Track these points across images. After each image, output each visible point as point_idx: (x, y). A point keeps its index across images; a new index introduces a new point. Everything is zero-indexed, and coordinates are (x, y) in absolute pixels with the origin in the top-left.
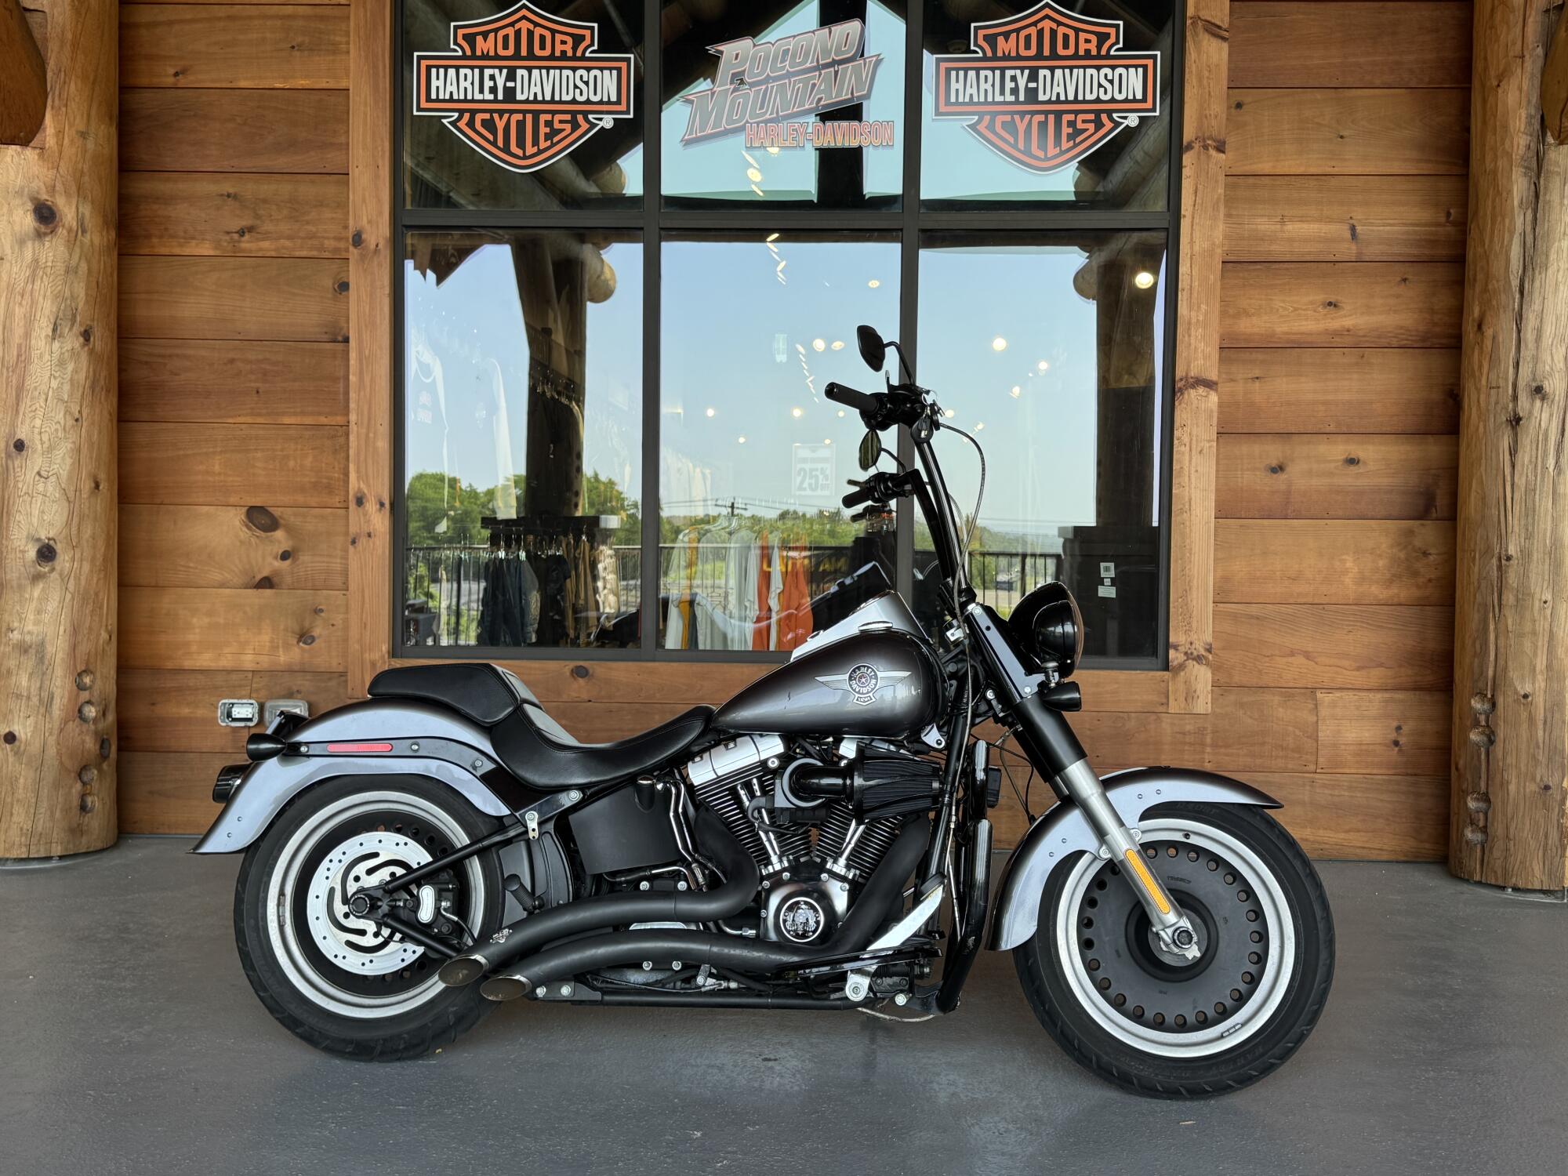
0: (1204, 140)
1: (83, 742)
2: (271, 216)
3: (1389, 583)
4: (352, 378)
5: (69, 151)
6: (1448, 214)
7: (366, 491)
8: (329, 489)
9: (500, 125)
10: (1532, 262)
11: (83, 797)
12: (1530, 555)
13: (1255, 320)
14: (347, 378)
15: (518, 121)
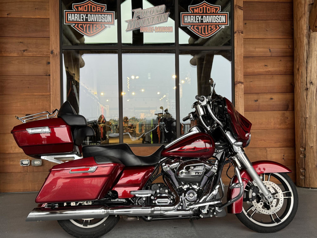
0: (239, 31)
2: (31, 47)
3: (280, 124)
4: (51, 84)
6: (289, 46)
9: (85, 27)
10: (309, 56)
12: (311, 117)
13: (250, 69)
15: (89, 26)
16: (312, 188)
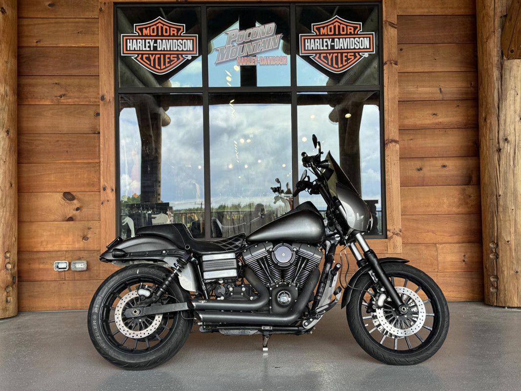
0: (390, 61)
1: (7, 277)
2: (71, 90)
3: (459, 207)
4: (101, 146)
5: (2, 68)
6: (471, 84)
7: (107, 185)
8: (93, 185)
9: (152, 59)
10: (501, 98)
11: (7, 297)
12: (507, 194)
13: (410, 120)
14: (99, 146)
15: (158, 57)
16: (509, 307)
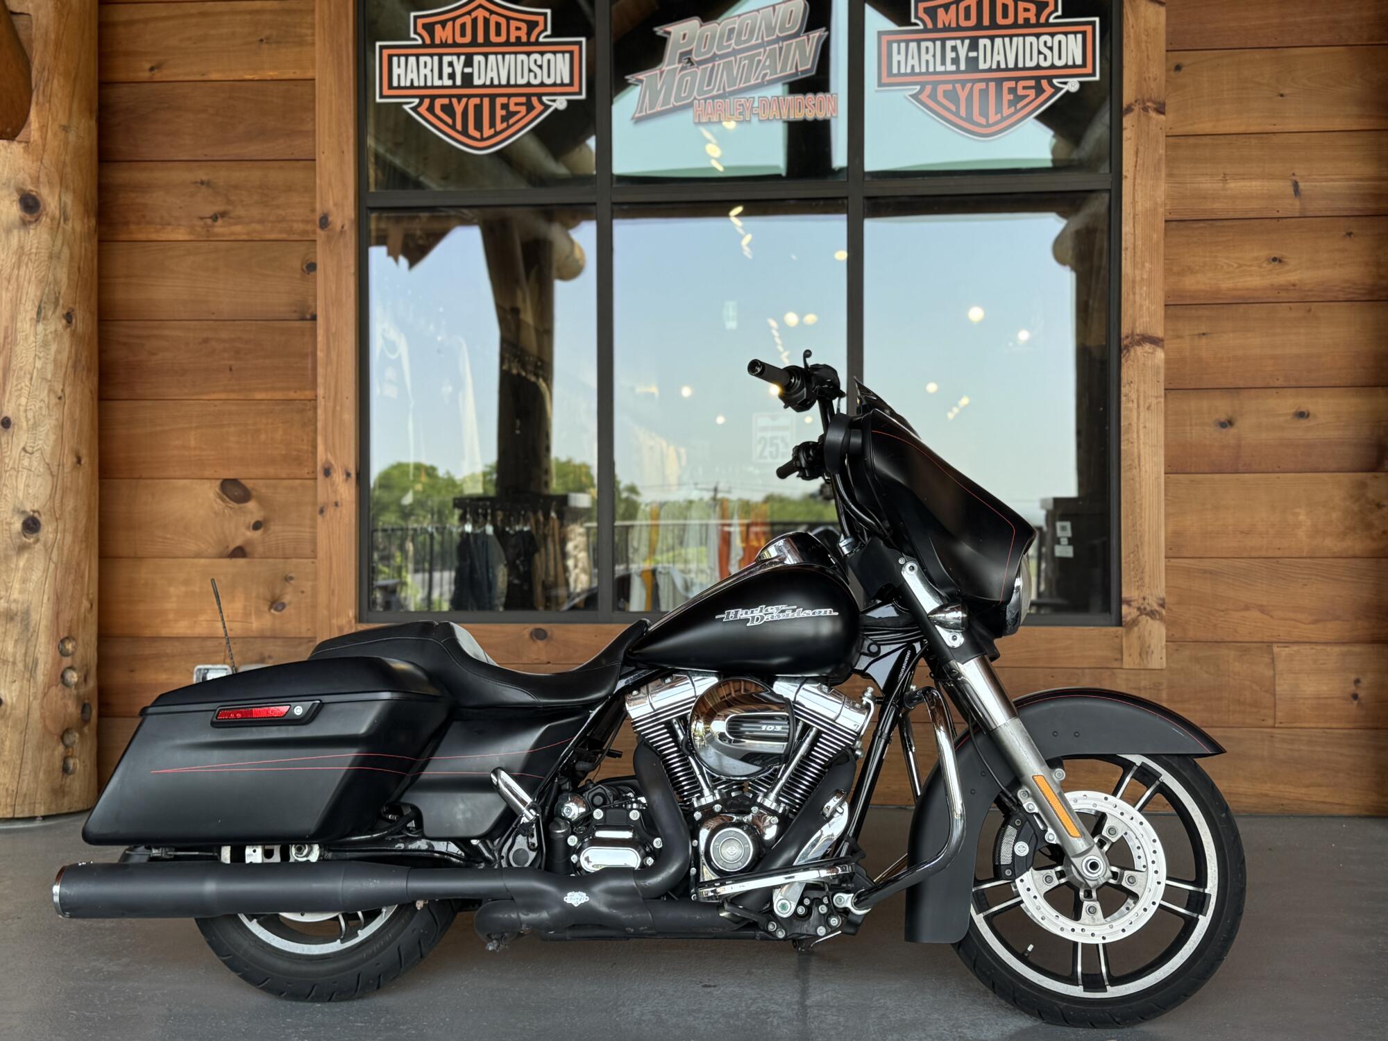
0: (1144, 103)
1: (66, 706)
2: (242, 201)
3: (1343, 535)
4: (320, 354)
5: (52, 143)
7: (333, 462)
8: (299, 461)
9: (459, 109)
11: (65, 760)
13: (1200, 277)
14: (315, 354)
15: (476, 106)
